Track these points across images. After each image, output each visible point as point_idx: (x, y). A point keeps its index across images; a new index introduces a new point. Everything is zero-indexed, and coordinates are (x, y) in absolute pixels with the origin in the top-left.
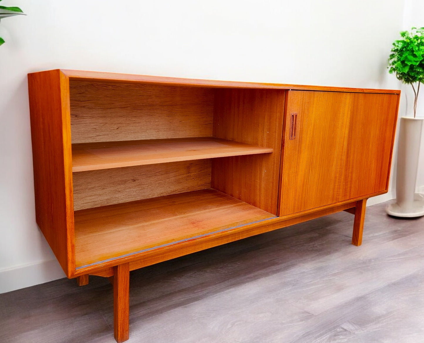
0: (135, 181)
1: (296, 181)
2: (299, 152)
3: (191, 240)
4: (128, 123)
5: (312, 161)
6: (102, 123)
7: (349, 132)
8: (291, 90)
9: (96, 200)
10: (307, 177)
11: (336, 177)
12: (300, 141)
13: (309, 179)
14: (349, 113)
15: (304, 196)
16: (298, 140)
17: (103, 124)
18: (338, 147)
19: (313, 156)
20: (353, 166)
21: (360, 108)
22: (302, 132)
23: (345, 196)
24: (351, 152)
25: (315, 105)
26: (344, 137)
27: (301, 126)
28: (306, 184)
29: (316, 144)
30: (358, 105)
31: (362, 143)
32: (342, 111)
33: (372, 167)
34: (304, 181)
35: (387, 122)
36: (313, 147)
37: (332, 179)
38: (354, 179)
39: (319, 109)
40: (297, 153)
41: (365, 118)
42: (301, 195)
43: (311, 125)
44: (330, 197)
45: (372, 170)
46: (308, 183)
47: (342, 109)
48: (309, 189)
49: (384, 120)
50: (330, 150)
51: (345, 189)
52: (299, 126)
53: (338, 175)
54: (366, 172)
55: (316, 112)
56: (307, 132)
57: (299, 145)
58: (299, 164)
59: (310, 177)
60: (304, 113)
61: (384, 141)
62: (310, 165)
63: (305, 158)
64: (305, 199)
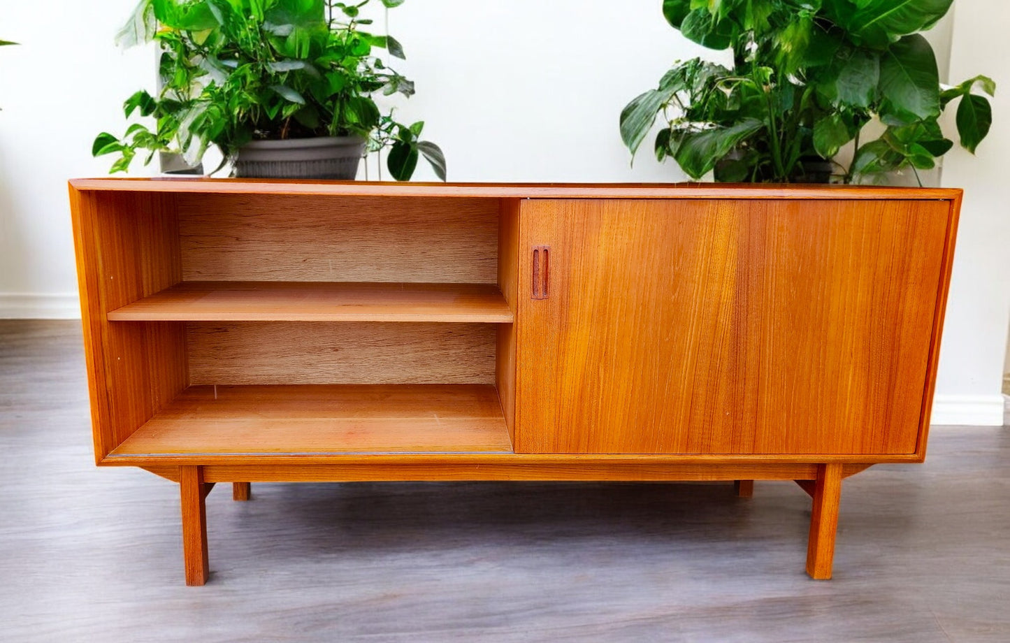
0: (337, 350)
1: (559, 387)
2: (564, 327)
3: (299, 456)
4: (322, 252)
5: (606, 348)
6: (278, 251)
7: (738, 294)
8: (531, 198)
9: (271, 373)
10: (593, 383)
11: (693, 396)
12: (565, 305)
13: (599, 387)
14: (733, 247)
15: (586, 422)
16: (557, 302)
17: (280, 253)
18: (698, 325)
19: (607, 339)
20: (760, 375)
21: (776, 236)
22: (567, 284)
23: (733, 443)
24: (748, 341)
25: (605, 229)
26: (719, 303)
27: (563, 272)
28: (592, 396)
29: (618, 315)
30: (767, 228)
31: (794, 323)
32: (702, 242)
33: (847, 385)
34: (582, 390)
35: (905, 274)
36: (606, 319)
37: (682, 398)
38: (769, 407)
39: (619, 237)
40: (556, 327)
41: (801, 260)
42: (574, 417)
43: (597, 272)
44: (678, 440)
45: (847, 393)
46: (595, 394)
47: (703, 238)
48: (600, 408)
49: (890, 269)
50: (668, 332)
51: (734, 426)
52: (559, 273)
53: (701, 391)
54: (819, 396)
55: (610, 244)
56: (584, 286)
57: (561, 312)
58: (564, 353)
59: (602, 383)
60: (571, 247)
61: (897, 322)
62: (600, 358)
63: (581, 339)
64: (590, 428)
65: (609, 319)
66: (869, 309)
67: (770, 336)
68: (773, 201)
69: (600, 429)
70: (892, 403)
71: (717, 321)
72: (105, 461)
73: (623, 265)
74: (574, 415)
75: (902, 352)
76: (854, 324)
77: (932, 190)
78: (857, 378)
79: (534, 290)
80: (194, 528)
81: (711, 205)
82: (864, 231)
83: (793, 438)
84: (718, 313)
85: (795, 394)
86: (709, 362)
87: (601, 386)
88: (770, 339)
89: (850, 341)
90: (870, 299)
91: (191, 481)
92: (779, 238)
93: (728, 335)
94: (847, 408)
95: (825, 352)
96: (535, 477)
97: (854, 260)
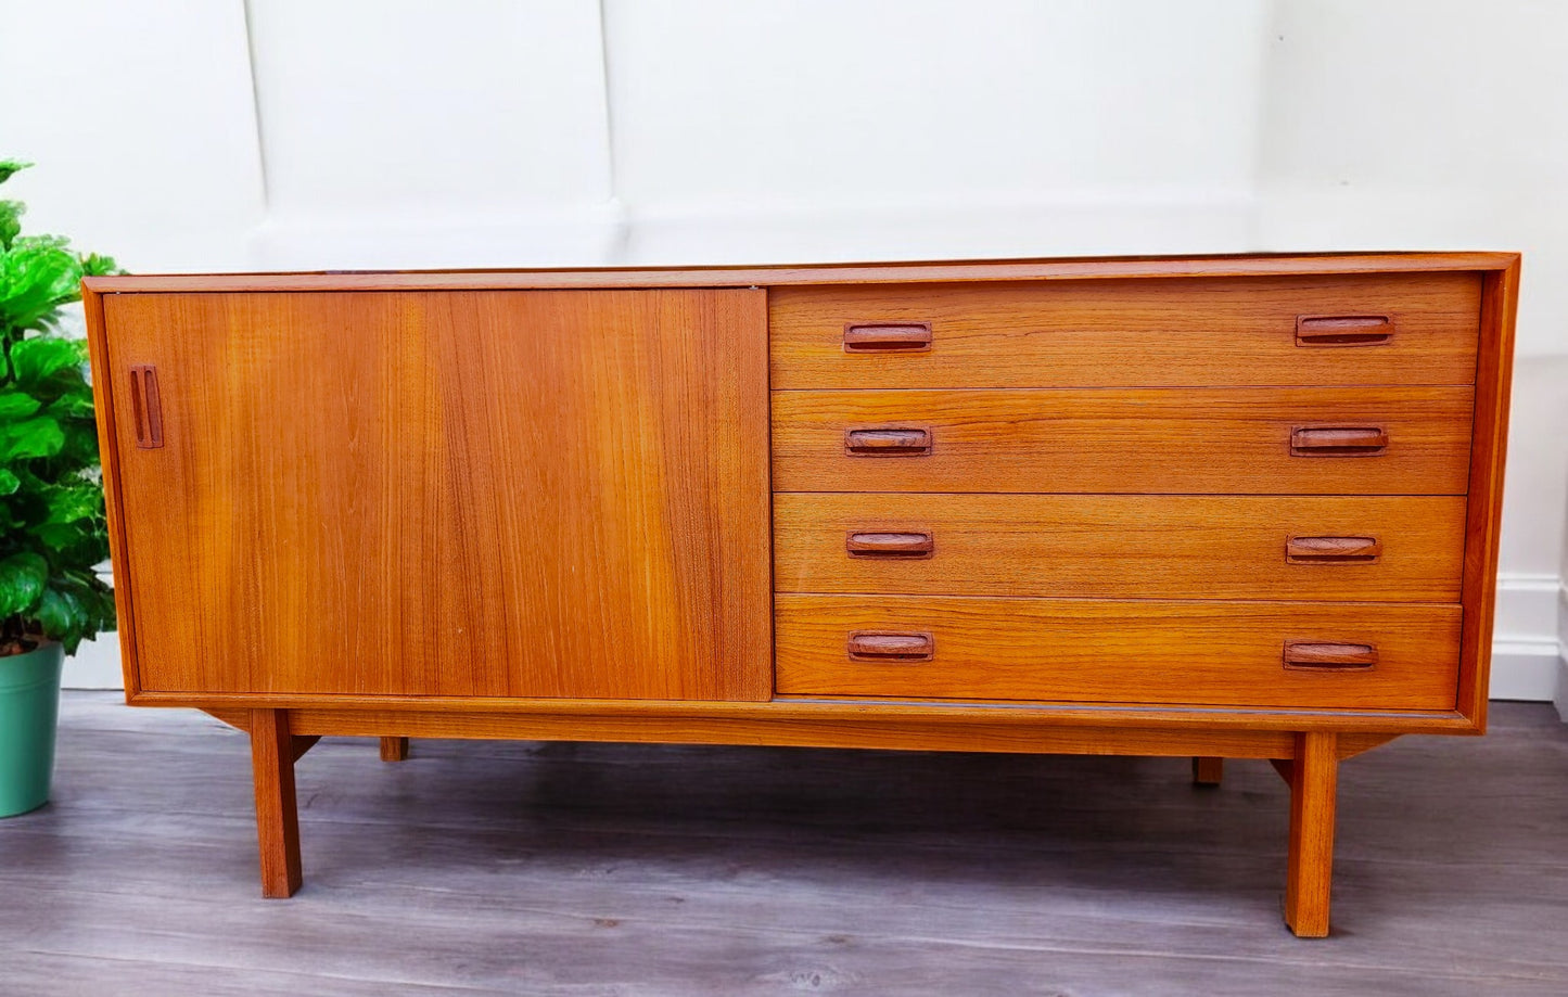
1: (196, 586)
2: (192, 491)
8: (122, 293)
10: (246, 578)
11: (403, 604)
12: (189, 458)
13: (256, 587)
14: (433, 365)
15: (243, 642)
16: (177, 453)
18: (395, 488)
19: (260, 511)
20: (504, 569)
21: (498, 348)
22: (188, 427)
23: (475, 679)
24: (477, 514)
25: (234, 341)
26: (424, 454)
27: (180, 407)
28: (248, 602)
29: (271, 472)
30: (482, 336)
31: (545, 483)
32: (385, 358)
33: (644, 586)
34: (232, 590)
35: (711, 406)
36: (255, 479)
37: (386, 604)
38: (524, 621)
39: (257, 350)
40: (180, 493)
41: (543, 386)
42: (224, 634)
43: (231, 406)
44: (388, 672)
45: (645, 598)
46: (252, 598)
47: (385, 351)
48: (262, 622)
49: (686, 398)
50: (351, 500)
51: (474, 651)
52: (174, 408)
53: (414, 594)
54: (603, 604)
55: (245, 361)
56: (215, 429)
57: (185, 468)
58: (197, 533)
59: (260, 579)
60: (186, 365)
61: (710, 486)
62: (253, 541)
63: (221, 513)
64: (250, 652)
65: (259, 478)
66: (661, 463)
67: (511, 506)
68: (484, 293)
69: (267, 654)
70: (722, 616)
71: (423, 483)
72: (137, 698)
73: (270, 395)
74: (224, 631)
75: (724, 532)
76: (641, 486)
77: (1462, 256)
78: (658, 573)
79: (140, 435)
80: (272, 808)
81: (389, 300)
82: (635, 338)
83: (568, 672)
84: (424, 469)
85: (563, 599)
86: (420, 548)
87: (260, 584)
88: (511, 510)
89: (639, 514)
90: (660, 447)
91: (266, 731)
92: (503, 351)
93: (445, 504)
94: (650, 623)
95: (601, 531)
96: (803, 741)
97: (627, 386)
